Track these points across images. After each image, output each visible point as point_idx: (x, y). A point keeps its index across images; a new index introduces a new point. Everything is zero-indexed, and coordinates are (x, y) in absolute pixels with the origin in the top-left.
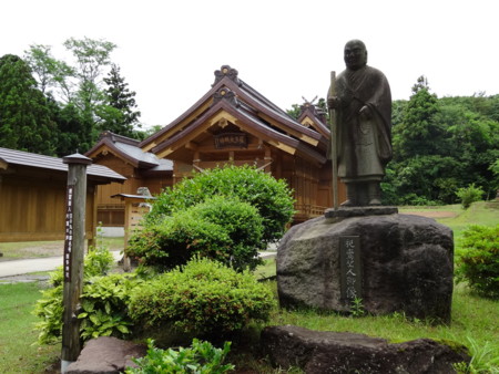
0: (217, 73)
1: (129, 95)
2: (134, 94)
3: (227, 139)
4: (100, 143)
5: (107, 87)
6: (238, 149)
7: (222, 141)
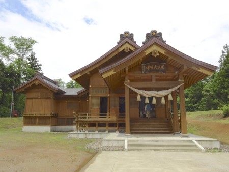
0: (121, 35)
1: (39, 66)
2: (41, 65)
3: (151, 67)
4: (35, 78)
5: (29, 62)
6: (158, 74)
7: (148, 68)
